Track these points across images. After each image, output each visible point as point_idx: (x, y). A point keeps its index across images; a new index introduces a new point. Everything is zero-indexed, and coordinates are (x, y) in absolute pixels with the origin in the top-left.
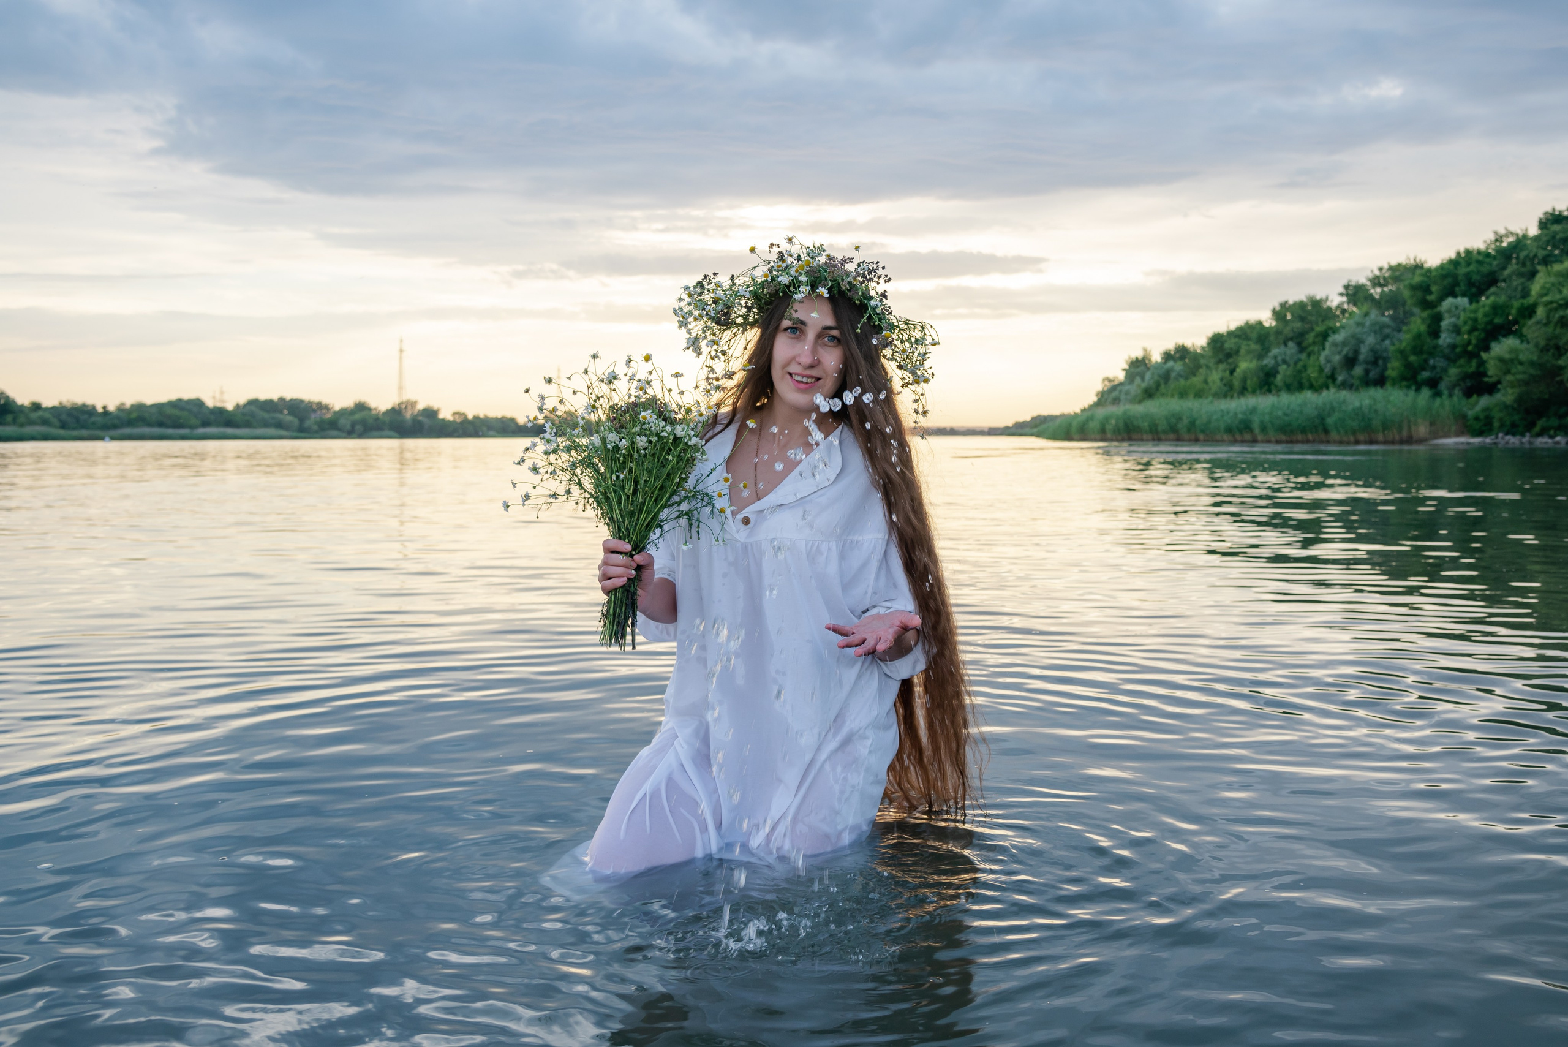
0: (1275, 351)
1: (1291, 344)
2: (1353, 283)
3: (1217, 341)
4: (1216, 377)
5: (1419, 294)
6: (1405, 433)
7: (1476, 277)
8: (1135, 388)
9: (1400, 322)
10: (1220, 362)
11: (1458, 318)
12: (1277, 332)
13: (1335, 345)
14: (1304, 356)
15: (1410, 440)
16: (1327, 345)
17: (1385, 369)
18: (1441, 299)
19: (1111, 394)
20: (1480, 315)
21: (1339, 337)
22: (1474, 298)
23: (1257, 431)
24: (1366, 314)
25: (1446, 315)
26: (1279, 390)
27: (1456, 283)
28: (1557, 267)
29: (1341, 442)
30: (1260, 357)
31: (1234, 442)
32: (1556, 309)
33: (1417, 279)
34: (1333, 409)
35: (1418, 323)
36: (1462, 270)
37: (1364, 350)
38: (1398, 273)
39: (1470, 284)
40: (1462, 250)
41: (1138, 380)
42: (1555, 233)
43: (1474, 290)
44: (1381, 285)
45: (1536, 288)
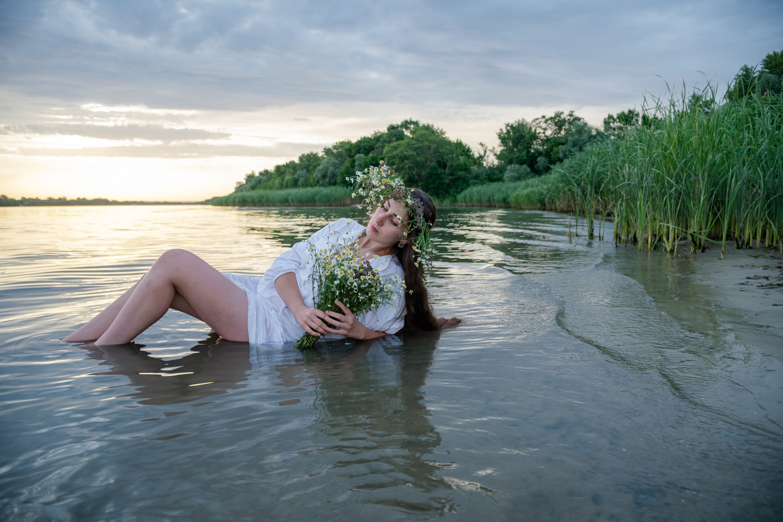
0: (299, 172)
1: (304, 170)
2: (327, 148)
3: (278, 168)
4: (277, 181)
5: (348, 152)
6: (342, 203)
7: (367, 147)
8: (248, 186)
9: (342, 162)
10: (279, 176)
11: (360, 161)
12: (300, 165)
13: (319, 170)
14: (308, 174)
15: (344, 205)
16: (316, 170)
17: (336, 180)
18: (355, 154)
19: (240, 188)
20: (368, 160)
21: (320, 167)
22: (367, 154)
23: (290, 202)
24: (330, 159)
25: (357, 160)
26: (299, 187)
27: (360, 149)
28: (392, 144)
29: (320, 206)
30: (293, 174)
31: (283, 206)
32: (390, 159)
33: (347, 147)
34: (317, 194)
35: (347, 163)
36: (362, 145)
37: (329, 172)
38: (342, 144)
39: (365, 149)
40: (363, 137)
41: (249, 183)
42: (392, 133)
43: (366, 152)
44: (336, 149)
45: (385, 151)
